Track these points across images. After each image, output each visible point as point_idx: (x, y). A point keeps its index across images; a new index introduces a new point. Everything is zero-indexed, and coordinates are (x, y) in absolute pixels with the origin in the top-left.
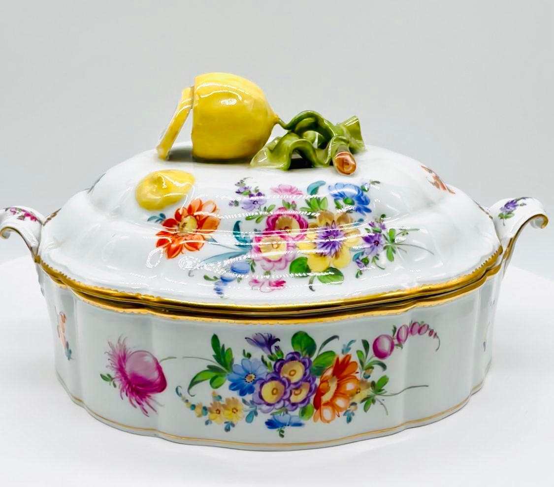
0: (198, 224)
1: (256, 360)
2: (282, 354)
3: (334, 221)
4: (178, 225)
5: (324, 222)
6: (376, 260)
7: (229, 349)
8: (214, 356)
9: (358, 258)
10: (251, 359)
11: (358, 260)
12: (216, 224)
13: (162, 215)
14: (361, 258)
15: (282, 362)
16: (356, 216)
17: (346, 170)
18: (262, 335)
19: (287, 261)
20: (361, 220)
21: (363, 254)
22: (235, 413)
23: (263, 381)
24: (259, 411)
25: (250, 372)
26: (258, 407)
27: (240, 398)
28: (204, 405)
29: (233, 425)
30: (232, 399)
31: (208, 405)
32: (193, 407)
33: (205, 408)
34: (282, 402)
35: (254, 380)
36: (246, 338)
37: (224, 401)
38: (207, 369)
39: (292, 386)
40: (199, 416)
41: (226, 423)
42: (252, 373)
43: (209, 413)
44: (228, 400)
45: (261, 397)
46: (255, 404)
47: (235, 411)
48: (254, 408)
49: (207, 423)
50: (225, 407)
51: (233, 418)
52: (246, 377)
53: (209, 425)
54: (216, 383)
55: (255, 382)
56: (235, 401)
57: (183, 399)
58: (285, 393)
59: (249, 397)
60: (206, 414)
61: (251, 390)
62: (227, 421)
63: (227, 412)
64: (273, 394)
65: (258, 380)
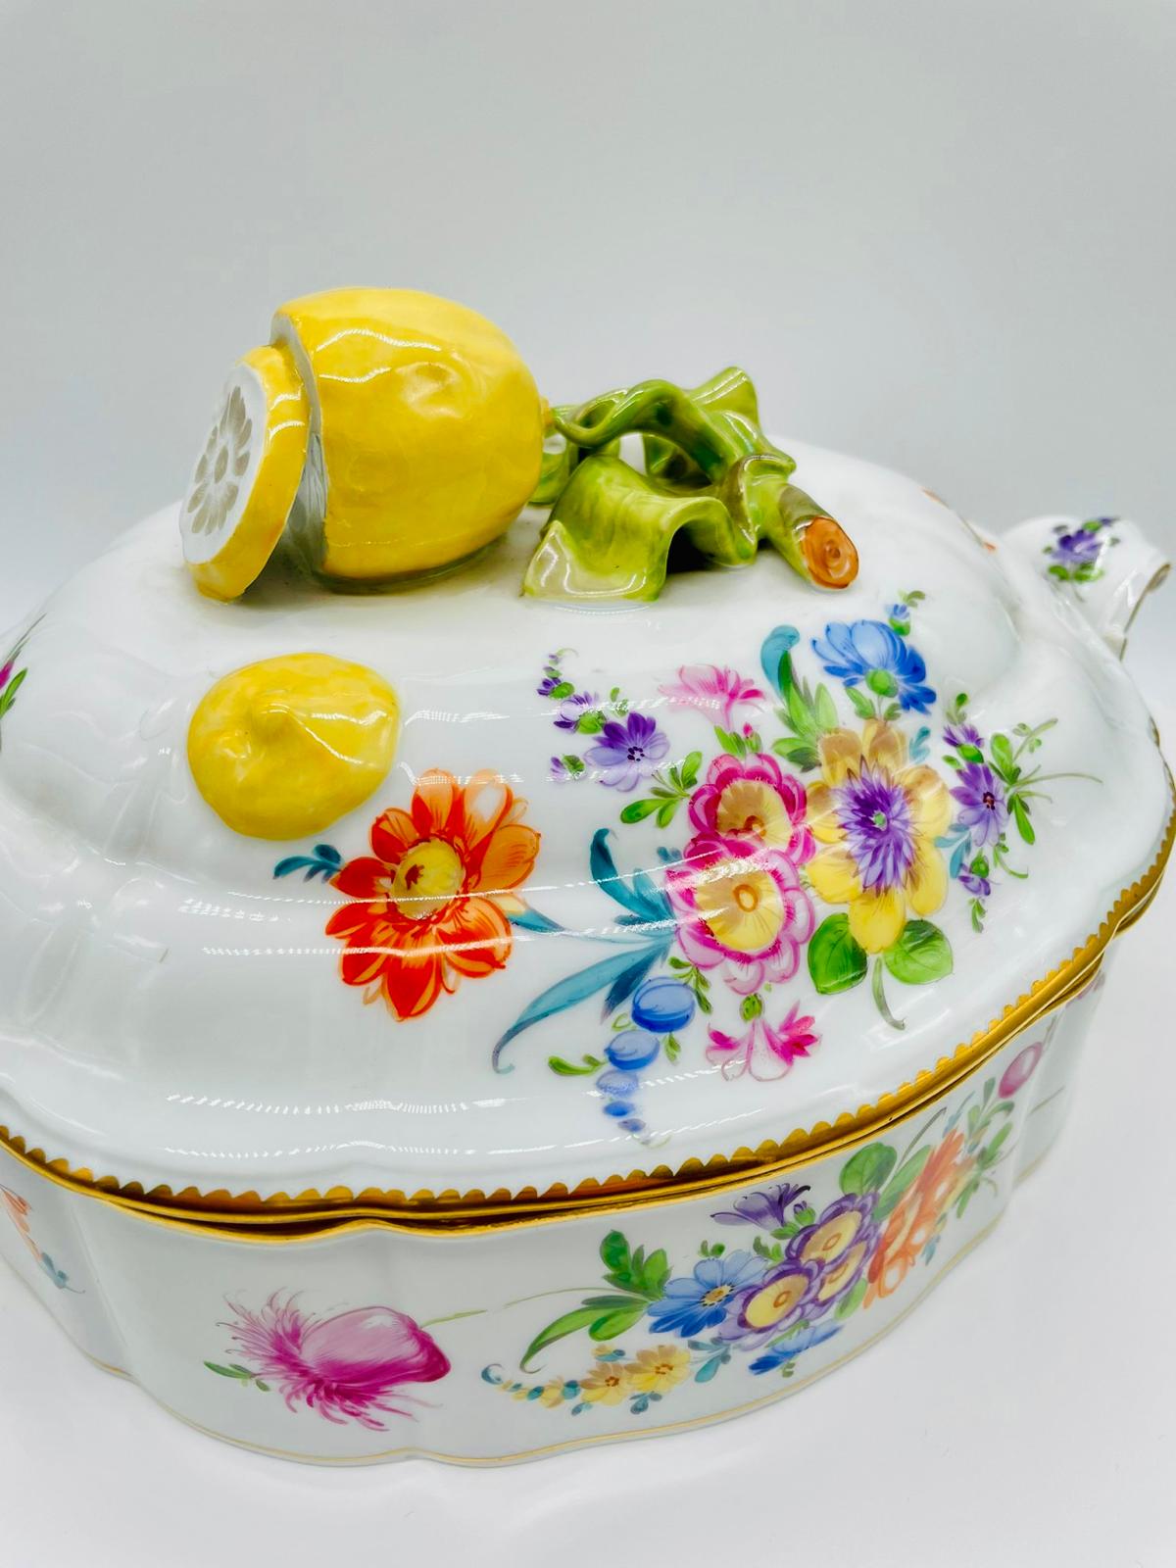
0: (463, 863)
1: (737, 1254)
2: (812, 1213)
3: (862, 758)
4: (392, 875)
5: (841, 773)
6: (1002, 855)
7: (661, 1253)
8: (607, 1278)
9: (962, 865)
10: (723, 1256)
11: (963, 873)
12: (528, 856)
13: (327, 853)
14: (968, 861)
15: (808, 1233)
16: (909, 722)
17: (836, 576)
18: (763, 1195)
19: (795, 945)
20: (925, 733)
21: (968, 846)
22: (664, 1373)
23: (750, 1291)
24: (731, 1352)
25: (718, 1284)
26: (733, 1344)
27: (682, 1343)
28: (567, 1379)
29: (656, 1397)
30: (656, 1351)
31: (578, 1376)
32: (538, 1391)
33: (572, 1386)
34: (798, 1312)
35: (727, 1296)
36: (713, 1216)
37: (631, 1357)
38: (584, 1306)
39: (827, 1269)
40: (556, 1403)
41: (634, 1398)
42: (722, 1285)
43: (583, 1390)
44: (644, 1356)
45: (743, 1322)
46: (725, 1342)
47: (662, 1370)
48: (720, 1351)
49: (577, 1410)
50: (632, 1369)
51: (660, 1384)
52: (704, 1297)
53: (584, 1413)
54: (603, 1331)
55: (729, 1298)
56: (666, 1352)
57: (505, 1387)
58: (807, 1292)
59: (706, 1335)
60: (575, 1395)
61: (716, 1317)
62: (637, 1393)
63: (637, 1378)
64: (776, 1305)
65: (738, 1293)
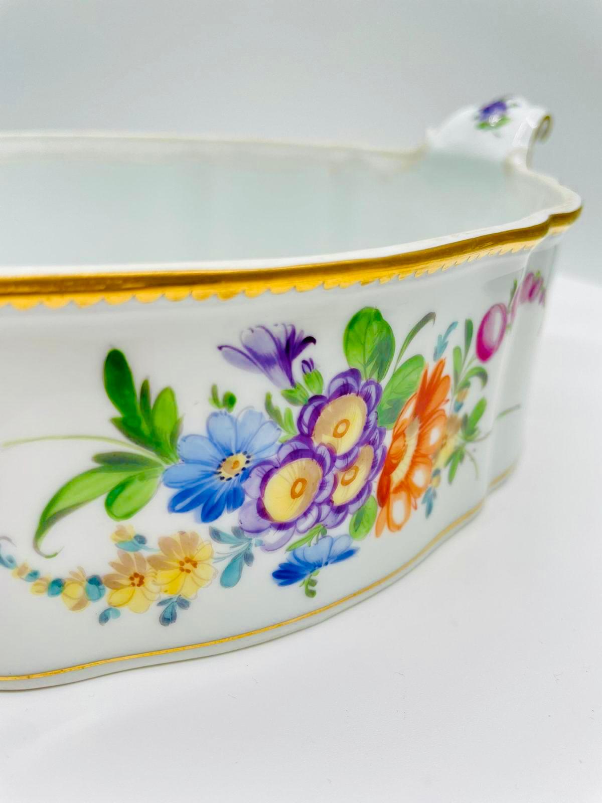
1: (250, 412)
2: (320, 379)
7: (167, 392)
8: (115, 421)
10: (236, 411)
15: (317, 404)
18: (267, 331)
22: (188, 571)
23: (267, 468)
24: (256, 551)
25: (233, 451)
26: (255, 539)
27: (202, 530)
28: (90, 573)
29: (184, 603)
30: (177, 538)
31: (103, 570)
32: (57, 585)
33: (95, 581)
34: (314, 513)
35: (244, 469)
36: (220, 348)
37: (152, 549)
38: (96, 465)
39: (339, 463)
40: (80, 605)
41: (161, 603)
42: (238, 452)
43: (108, 591)
44: (166, 544)
45: (262, 512)
46: (246, 535)
47: (188, 566)
48: (241, 548)
49: (104, 618)
50: (157, 563)
51: (186, 587)
52: (220, 466)
53: (112, 622)
54: (121, 505)
55: (246, 474)
56: (189, 540)
58: (322, 486)
59: (228, 520)
60: (100, 595)
61: (234, 499)
62: (165, 596)
63: (163, 576)
64: (294, 495)
65: (255, 467)
